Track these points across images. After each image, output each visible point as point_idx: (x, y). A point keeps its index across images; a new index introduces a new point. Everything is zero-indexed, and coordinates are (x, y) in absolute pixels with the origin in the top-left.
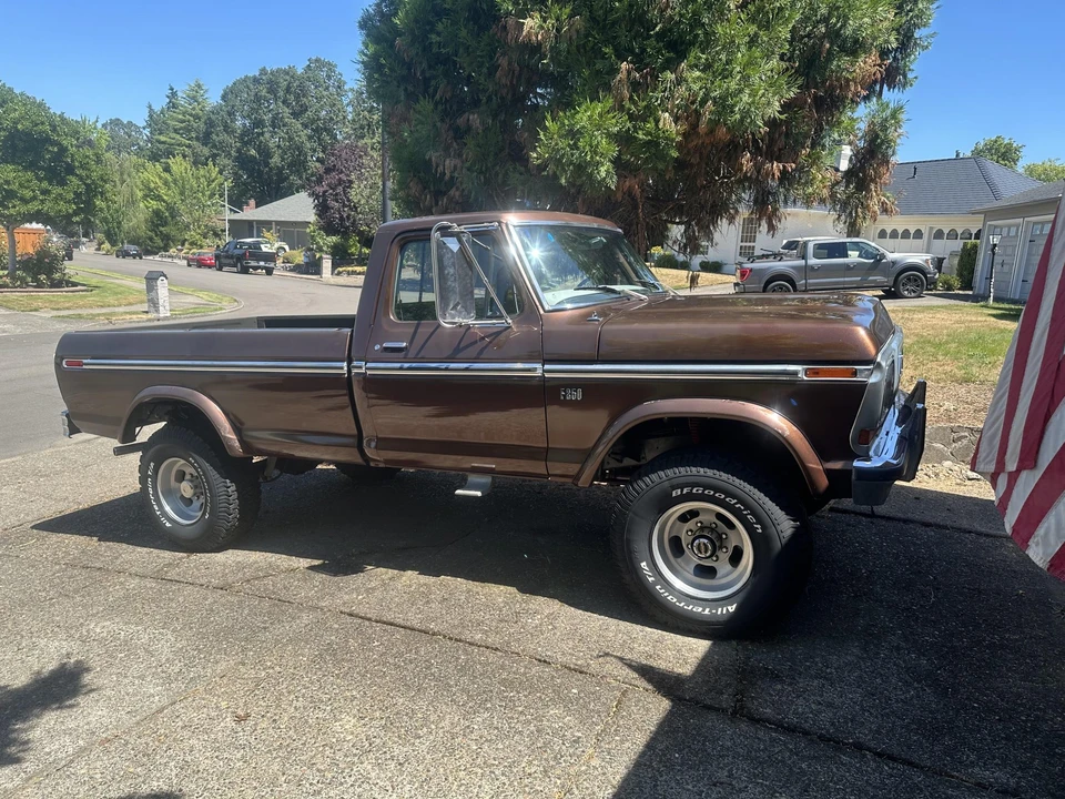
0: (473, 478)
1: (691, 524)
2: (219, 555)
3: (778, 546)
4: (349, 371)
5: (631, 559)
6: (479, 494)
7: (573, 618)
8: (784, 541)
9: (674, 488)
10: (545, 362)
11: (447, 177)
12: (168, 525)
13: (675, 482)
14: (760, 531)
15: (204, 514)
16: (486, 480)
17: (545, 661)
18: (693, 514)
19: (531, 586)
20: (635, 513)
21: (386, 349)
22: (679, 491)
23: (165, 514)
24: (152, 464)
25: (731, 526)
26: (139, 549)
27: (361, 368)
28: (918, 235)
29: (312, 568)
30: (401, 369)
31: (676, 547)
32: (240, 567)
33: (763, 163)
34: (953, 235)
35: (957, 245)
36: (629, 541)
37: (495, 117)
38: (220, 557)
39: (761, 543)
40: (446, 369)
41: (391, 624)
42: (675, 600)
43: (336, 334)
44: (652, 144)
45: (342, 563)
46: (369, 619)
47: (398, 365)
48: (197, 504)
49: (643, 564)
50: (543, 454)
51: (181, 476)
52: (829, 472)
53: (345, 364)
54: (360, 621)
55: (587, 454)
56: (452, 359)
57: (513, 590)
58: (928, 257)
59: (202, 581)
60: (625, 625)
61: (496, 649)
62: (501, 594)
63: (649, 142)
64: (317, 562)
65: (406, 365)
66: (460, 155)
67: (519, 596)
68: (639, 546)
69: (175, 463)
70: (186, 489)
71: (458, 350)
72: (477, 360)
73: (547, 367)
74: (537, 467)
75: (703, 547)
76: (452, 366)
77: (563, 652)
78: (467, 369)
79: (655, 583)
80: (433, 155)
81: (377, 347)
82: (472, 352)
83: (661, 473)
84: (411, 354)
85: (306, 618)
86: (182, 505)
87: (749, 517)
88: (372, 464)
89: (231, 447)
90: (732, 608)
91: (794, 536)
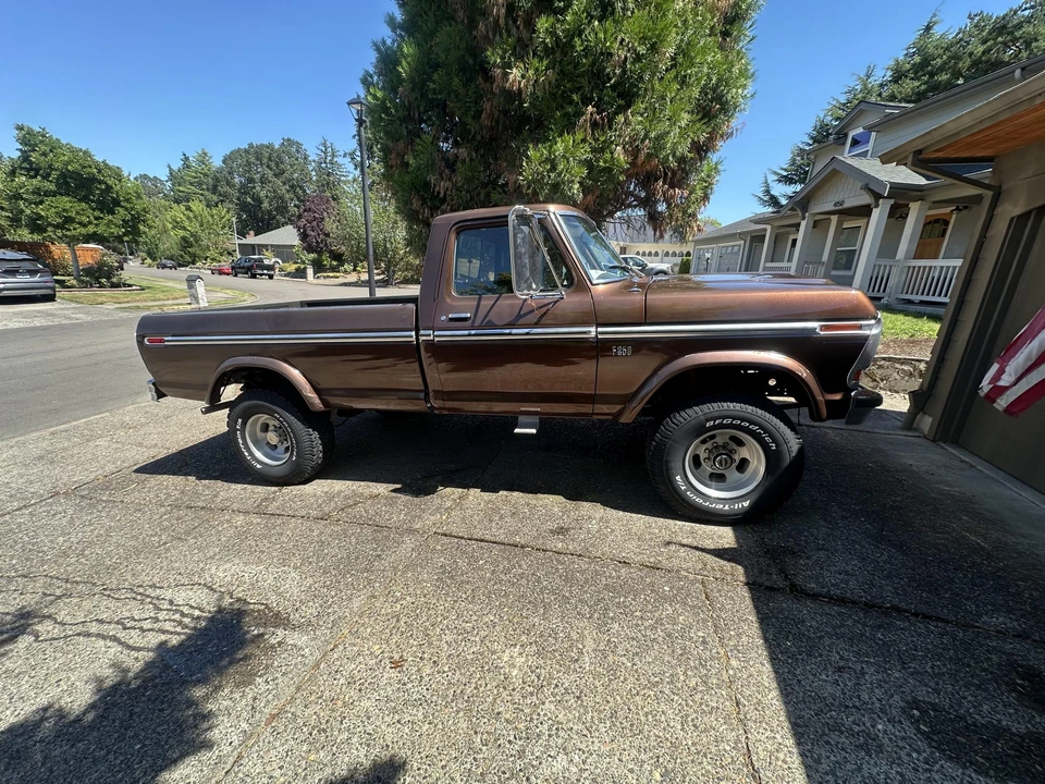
0: (522, 419)
1: (709, 445)
2: (307, 486)
3: (787, 461)
4: (417, 339)
5: (668, 474)
6: (534, 431)
8: (794, 454)
9: (708, 420)
10: (598, 325)
11: (442, 195)
12: (258, 466)
13: (709, 416)
14: (775, 449)
15: (292, 454)
16: (536, 419)
17: (625, 562)
18: (713, 437)
20: (674, 441)
21: (451, 320)
22: (712, 423)
23: (255, 458)
24: (240, 420)
25: (743, 443)
26: (233, 486)
27: (427, 335)
28: (657, 254)
29: (394, 491)
30: (469, 335)
31: (696, 461)
32: (331, 497)
34: (674, 254)
36: (667, 462)
37: (477, 151)
38: (308, 488)
39: (772, 458)
40: (510, 334)
41: (482, 541)
42: (702, 501)
43: (402, 309)
44: (608, 170)
46: (462, 538)
47: (466, 332)
48: (281, 448)
49: (678, 478)
50: (591, 399)
51: (265, 428)
52: (828, 403)
53: (414, 333)
54: (456, 540)
55: (627, 399)
56: (511, 325)
58: (669, 265)
59: (303, 513)
60: (661, 521)
61: (580, 555)
63: (605, 168)
64: (399, 486)
65: (473, 332)
66: (450, 180)
68: (676, 465)
69: (258, 419)
70: (272, 437)
71: (519, 316)
72: (536, 325)
73: (600, 329)
74: (587, 408)
75: (724, 462)
76: (514, 331)
77: (630, 550)
78: (527, 334)
79: (686, 491)
80: (432, 179)
81: (443, 318)
82: (532, 318)
83: (696, 408)
84: (477, 323)
85: (409, 543)
86: (269, 451)
87: (767, 439)
88: (436, 412)
89: (312, 404)
90: (746, 504)
91: (801, 450)
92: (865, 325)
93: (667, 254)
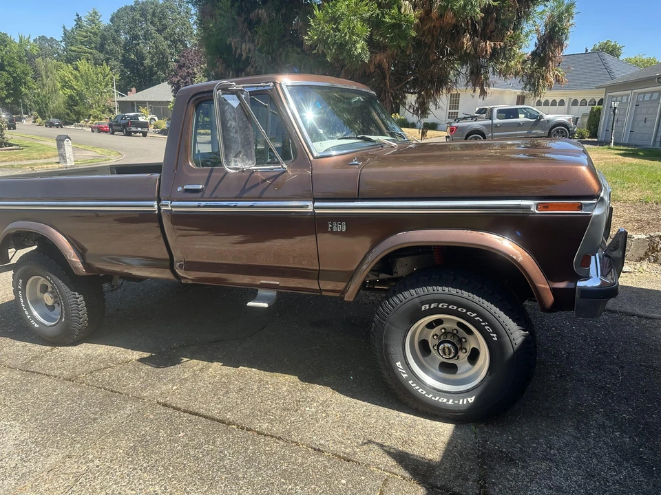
0: (261, 292)
1: (437, 330)
2: (74, 348)
3: (510, 351)
4: (159, 209)
5: (388, 359)
6: (266, 305)
7: (342, 405)
8: (515, 347)
9: (423, 303)
10: (315, 200)
11: (243, 58)
12: (36, 326)
13: (425, 298)
14: (496, 339)
15: (61, 318)
16: (273, 293)
17: (319, 450)
18: (439, 322)
19: (310, 376)
20: (392, 324)
21: (187, 190)
22: (427, 306)
23: (33, 318)
24: (21, 281)
25: (470, 332)
26: (18, 343)
27: (168, 206)
28: (562, 103)
29: (141, 360)
30: (199, 206)
31: (424, 347)
32: (89, 359)
33: (479, 43)
34: (584, 103)
35: (587, 109)
36: (386, 346)
37: (278, 11)
38: (74, 350)
39: (496, 349)
40: (235, 207)
41: (196, 414)
42: (424, 392)
43: (148, 179)
44: (396, 26)
45: (164, 357)
46: (179, 409)
47: (196, 204)
48: (58, 309)
49: (398, 364)
50: (318, 275)
51: (44, 289)
52: (554, 291)
53: (155, 203)
54: (171, 411)
55: (349, 276)
56: (239, 198)
57: (295, 378)
58: (570, 117)
59: (57, 373)
60: (384, 411)
61: (279, 438)
62: (285, 382)
63: (394, 25)
64: (146, 355)
65: (203, 204)
66: (253, 41)
67: (300, 384)
68: (395, 349)
69: (37, 280)
70: (48, 299)
71: (244, 190)
72: (260, 198)
73: (317, 204)
74: (312, 284)
75: (447, 351)
76: (240, 204)
77: (335, 439)
78: (251, 207)
79: (408, 379)
80: (233, 41)
81: (179, 189)
82: (256, 192)
83: (412, 291)
84: (207, 194)
85: (129, 409)
86: (47, 311)
87: (486, 327)
88: (183, 281)
89: (76, 268)
90: (471, 400)
91: (525, 343)
92: (586, 205)
93: (575, 103)
